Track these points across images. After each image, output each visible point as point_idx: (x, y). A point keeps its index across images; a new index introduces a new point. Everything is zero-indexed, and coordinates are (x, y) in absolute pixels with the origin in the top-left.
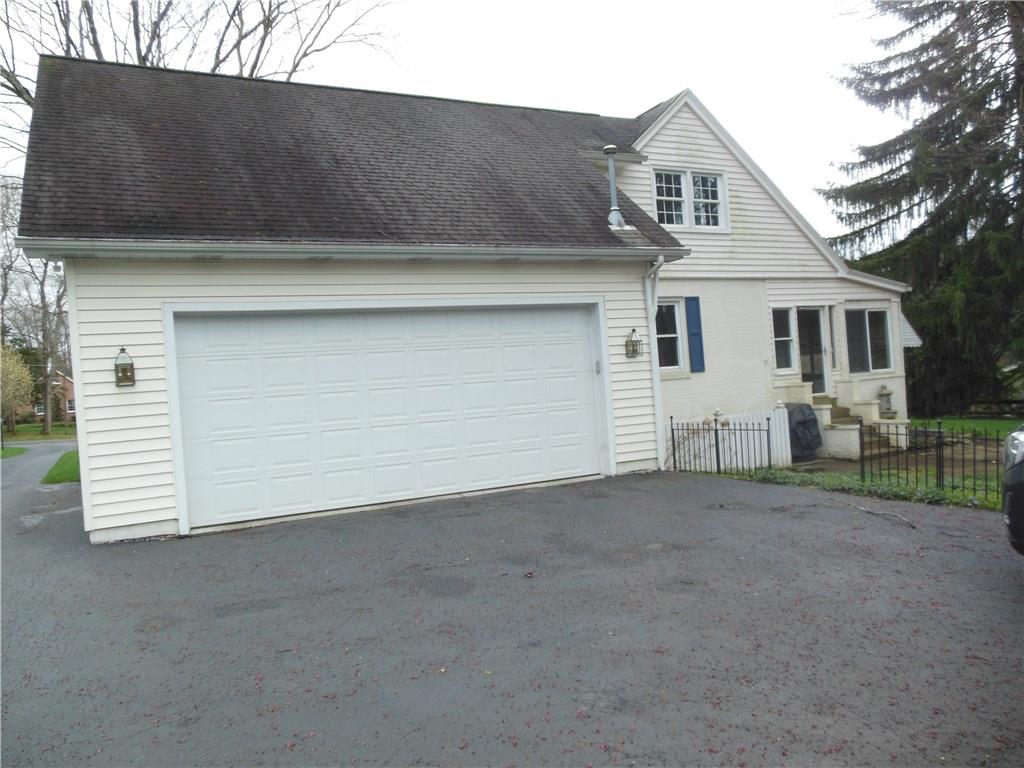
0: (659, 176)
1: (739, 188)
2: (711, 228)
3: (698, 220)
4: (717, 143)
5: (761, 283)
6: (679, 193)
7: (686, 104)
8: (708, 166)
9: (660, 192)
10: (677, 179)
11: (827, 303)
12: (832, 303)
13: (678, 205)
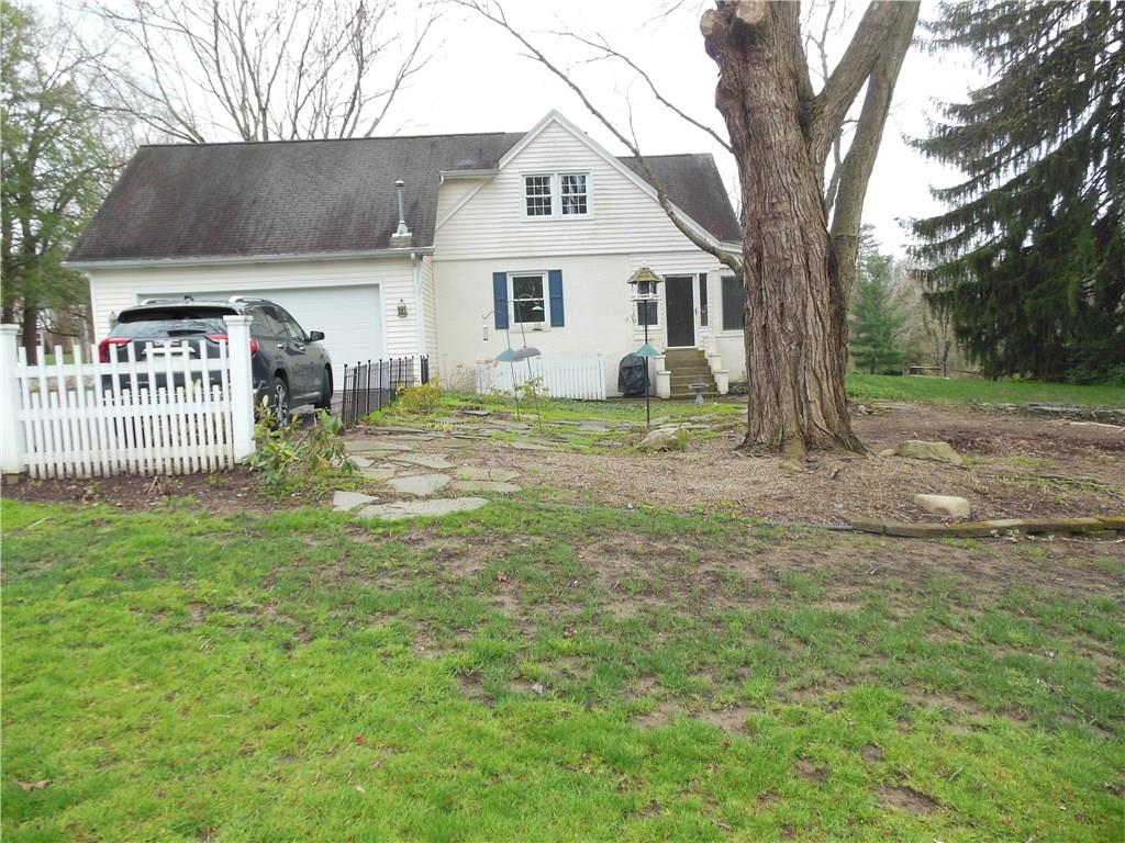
0: (529, 181)
1: (604, 182)
2: (580, 216)
3: (565, 211)
4: (585, 148)
5: (626, 257)
6: (547, 191)
7: (554, 121)
8: (573, 167)
9: (529, 191)
10: (546, 180)
11: (698, 272)
12: (703, 271)
13: (548, 201)
